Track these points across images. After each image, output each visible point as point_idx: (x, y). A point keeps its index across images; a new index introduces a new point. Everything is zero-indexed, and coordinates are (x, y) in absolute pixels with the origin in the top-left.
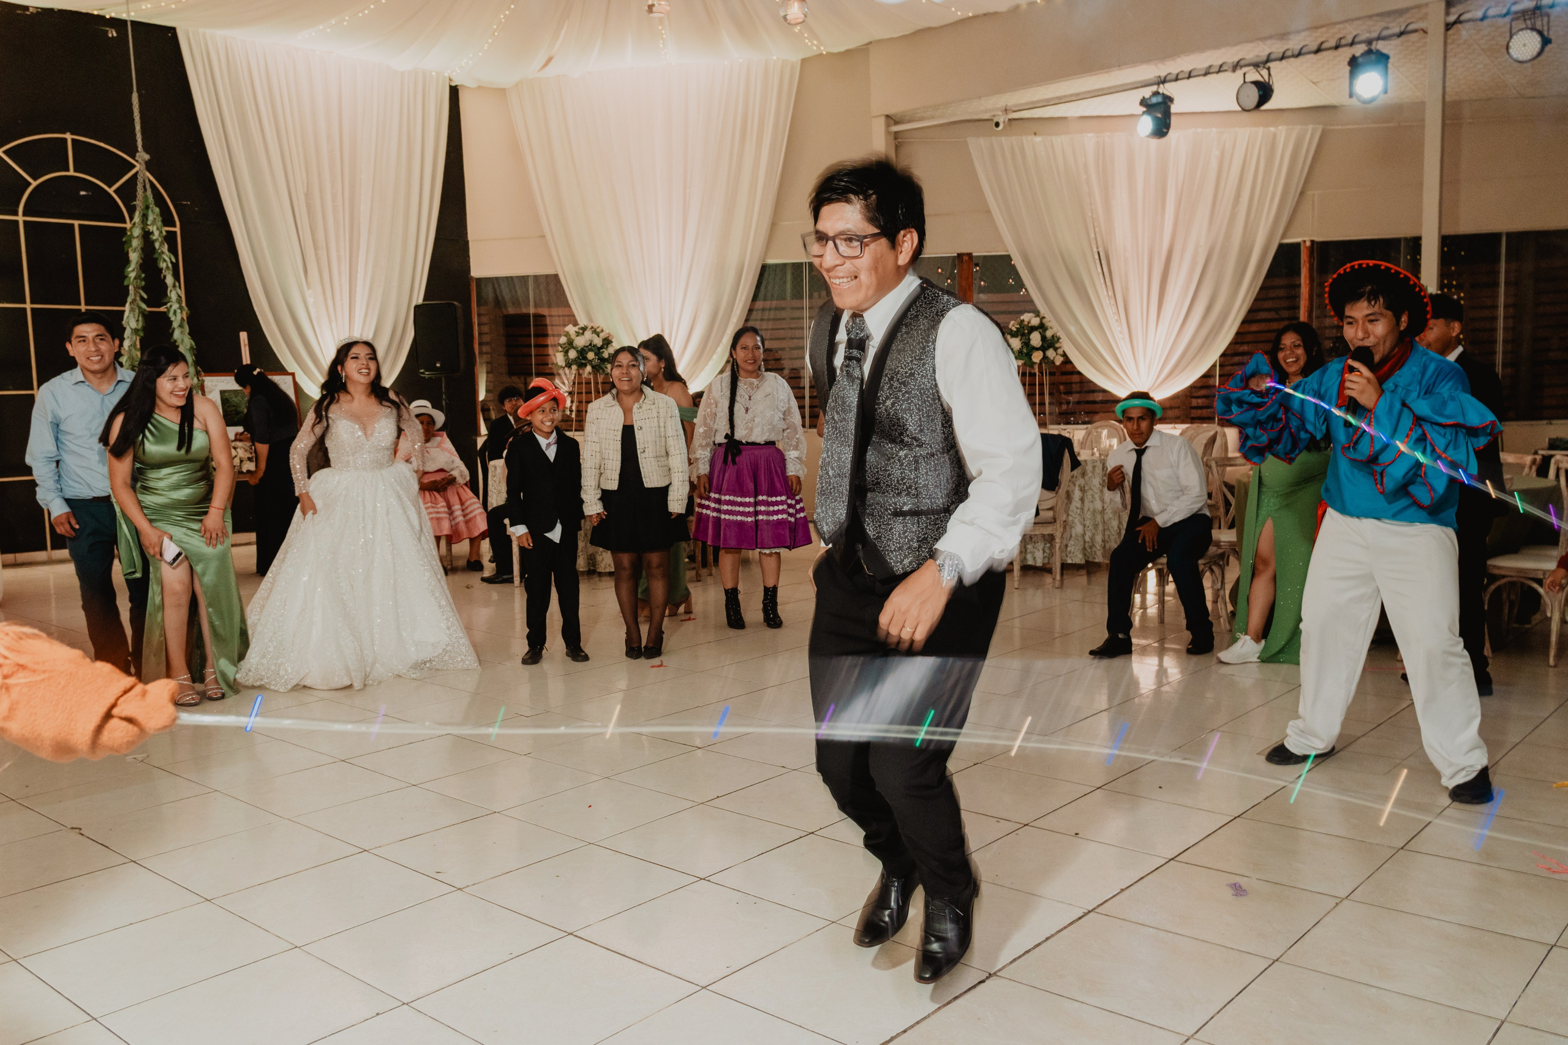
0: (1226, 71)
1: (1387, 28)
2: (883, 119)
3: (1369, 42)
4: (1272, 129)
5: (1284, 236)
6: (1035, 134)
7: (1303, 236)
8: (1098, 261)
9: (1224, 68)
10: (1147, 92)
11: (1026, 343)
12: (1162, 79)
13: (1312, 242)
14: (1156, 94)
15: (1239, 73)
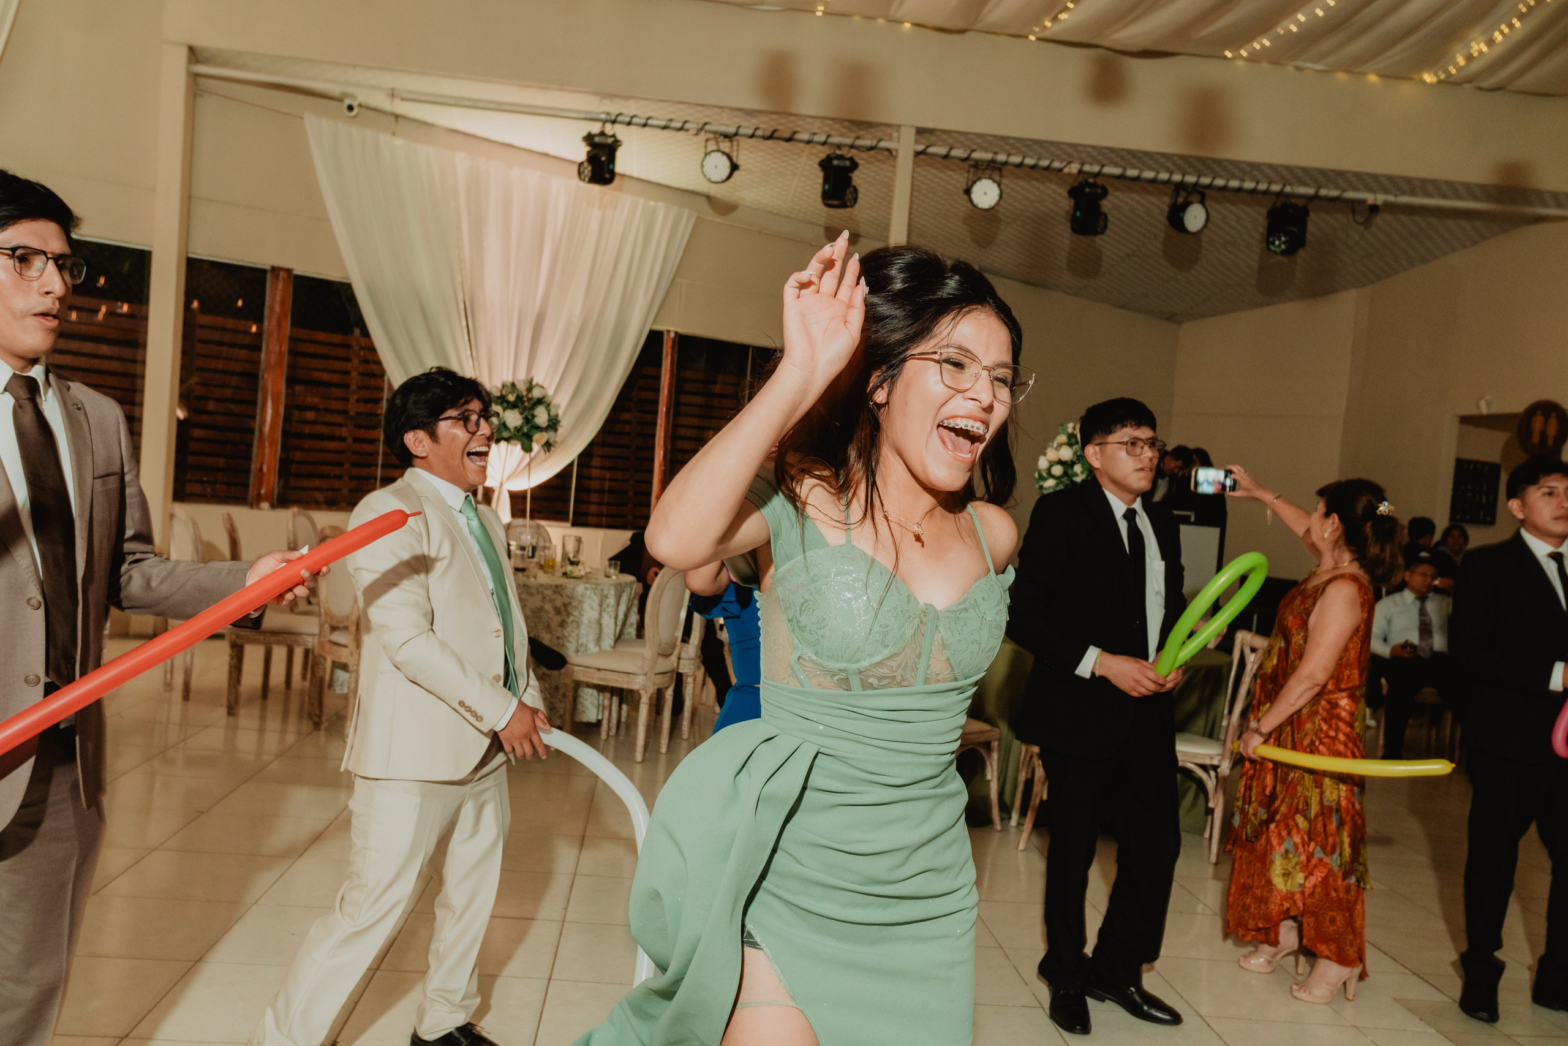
0: (687, 130)
1: (858, 138)
2: (184, 52)
3: (839, 146)
4: (652, 203)
5: (654, 322)
6: (394, 134)
7: (672, 326)
8: (463, 313)
9: (687, 126)
10: (595, 128)
11: (529, 420)
12: (613, 118)
13: (676, 333)
14: (602, 134)
15: (703, 136)
